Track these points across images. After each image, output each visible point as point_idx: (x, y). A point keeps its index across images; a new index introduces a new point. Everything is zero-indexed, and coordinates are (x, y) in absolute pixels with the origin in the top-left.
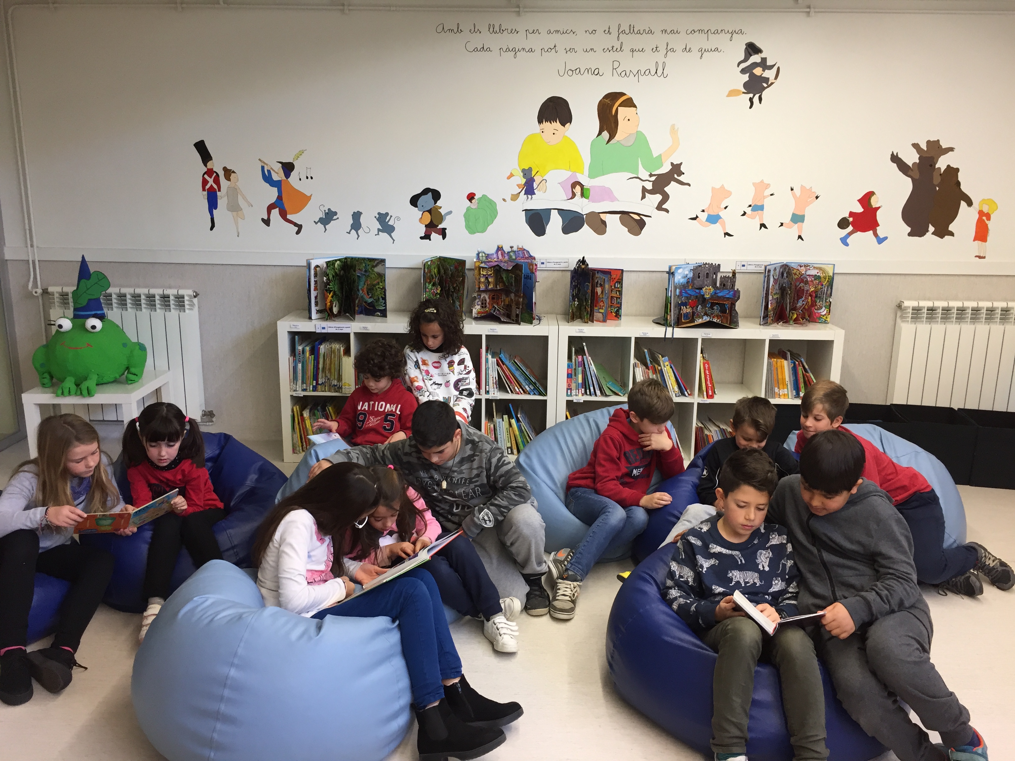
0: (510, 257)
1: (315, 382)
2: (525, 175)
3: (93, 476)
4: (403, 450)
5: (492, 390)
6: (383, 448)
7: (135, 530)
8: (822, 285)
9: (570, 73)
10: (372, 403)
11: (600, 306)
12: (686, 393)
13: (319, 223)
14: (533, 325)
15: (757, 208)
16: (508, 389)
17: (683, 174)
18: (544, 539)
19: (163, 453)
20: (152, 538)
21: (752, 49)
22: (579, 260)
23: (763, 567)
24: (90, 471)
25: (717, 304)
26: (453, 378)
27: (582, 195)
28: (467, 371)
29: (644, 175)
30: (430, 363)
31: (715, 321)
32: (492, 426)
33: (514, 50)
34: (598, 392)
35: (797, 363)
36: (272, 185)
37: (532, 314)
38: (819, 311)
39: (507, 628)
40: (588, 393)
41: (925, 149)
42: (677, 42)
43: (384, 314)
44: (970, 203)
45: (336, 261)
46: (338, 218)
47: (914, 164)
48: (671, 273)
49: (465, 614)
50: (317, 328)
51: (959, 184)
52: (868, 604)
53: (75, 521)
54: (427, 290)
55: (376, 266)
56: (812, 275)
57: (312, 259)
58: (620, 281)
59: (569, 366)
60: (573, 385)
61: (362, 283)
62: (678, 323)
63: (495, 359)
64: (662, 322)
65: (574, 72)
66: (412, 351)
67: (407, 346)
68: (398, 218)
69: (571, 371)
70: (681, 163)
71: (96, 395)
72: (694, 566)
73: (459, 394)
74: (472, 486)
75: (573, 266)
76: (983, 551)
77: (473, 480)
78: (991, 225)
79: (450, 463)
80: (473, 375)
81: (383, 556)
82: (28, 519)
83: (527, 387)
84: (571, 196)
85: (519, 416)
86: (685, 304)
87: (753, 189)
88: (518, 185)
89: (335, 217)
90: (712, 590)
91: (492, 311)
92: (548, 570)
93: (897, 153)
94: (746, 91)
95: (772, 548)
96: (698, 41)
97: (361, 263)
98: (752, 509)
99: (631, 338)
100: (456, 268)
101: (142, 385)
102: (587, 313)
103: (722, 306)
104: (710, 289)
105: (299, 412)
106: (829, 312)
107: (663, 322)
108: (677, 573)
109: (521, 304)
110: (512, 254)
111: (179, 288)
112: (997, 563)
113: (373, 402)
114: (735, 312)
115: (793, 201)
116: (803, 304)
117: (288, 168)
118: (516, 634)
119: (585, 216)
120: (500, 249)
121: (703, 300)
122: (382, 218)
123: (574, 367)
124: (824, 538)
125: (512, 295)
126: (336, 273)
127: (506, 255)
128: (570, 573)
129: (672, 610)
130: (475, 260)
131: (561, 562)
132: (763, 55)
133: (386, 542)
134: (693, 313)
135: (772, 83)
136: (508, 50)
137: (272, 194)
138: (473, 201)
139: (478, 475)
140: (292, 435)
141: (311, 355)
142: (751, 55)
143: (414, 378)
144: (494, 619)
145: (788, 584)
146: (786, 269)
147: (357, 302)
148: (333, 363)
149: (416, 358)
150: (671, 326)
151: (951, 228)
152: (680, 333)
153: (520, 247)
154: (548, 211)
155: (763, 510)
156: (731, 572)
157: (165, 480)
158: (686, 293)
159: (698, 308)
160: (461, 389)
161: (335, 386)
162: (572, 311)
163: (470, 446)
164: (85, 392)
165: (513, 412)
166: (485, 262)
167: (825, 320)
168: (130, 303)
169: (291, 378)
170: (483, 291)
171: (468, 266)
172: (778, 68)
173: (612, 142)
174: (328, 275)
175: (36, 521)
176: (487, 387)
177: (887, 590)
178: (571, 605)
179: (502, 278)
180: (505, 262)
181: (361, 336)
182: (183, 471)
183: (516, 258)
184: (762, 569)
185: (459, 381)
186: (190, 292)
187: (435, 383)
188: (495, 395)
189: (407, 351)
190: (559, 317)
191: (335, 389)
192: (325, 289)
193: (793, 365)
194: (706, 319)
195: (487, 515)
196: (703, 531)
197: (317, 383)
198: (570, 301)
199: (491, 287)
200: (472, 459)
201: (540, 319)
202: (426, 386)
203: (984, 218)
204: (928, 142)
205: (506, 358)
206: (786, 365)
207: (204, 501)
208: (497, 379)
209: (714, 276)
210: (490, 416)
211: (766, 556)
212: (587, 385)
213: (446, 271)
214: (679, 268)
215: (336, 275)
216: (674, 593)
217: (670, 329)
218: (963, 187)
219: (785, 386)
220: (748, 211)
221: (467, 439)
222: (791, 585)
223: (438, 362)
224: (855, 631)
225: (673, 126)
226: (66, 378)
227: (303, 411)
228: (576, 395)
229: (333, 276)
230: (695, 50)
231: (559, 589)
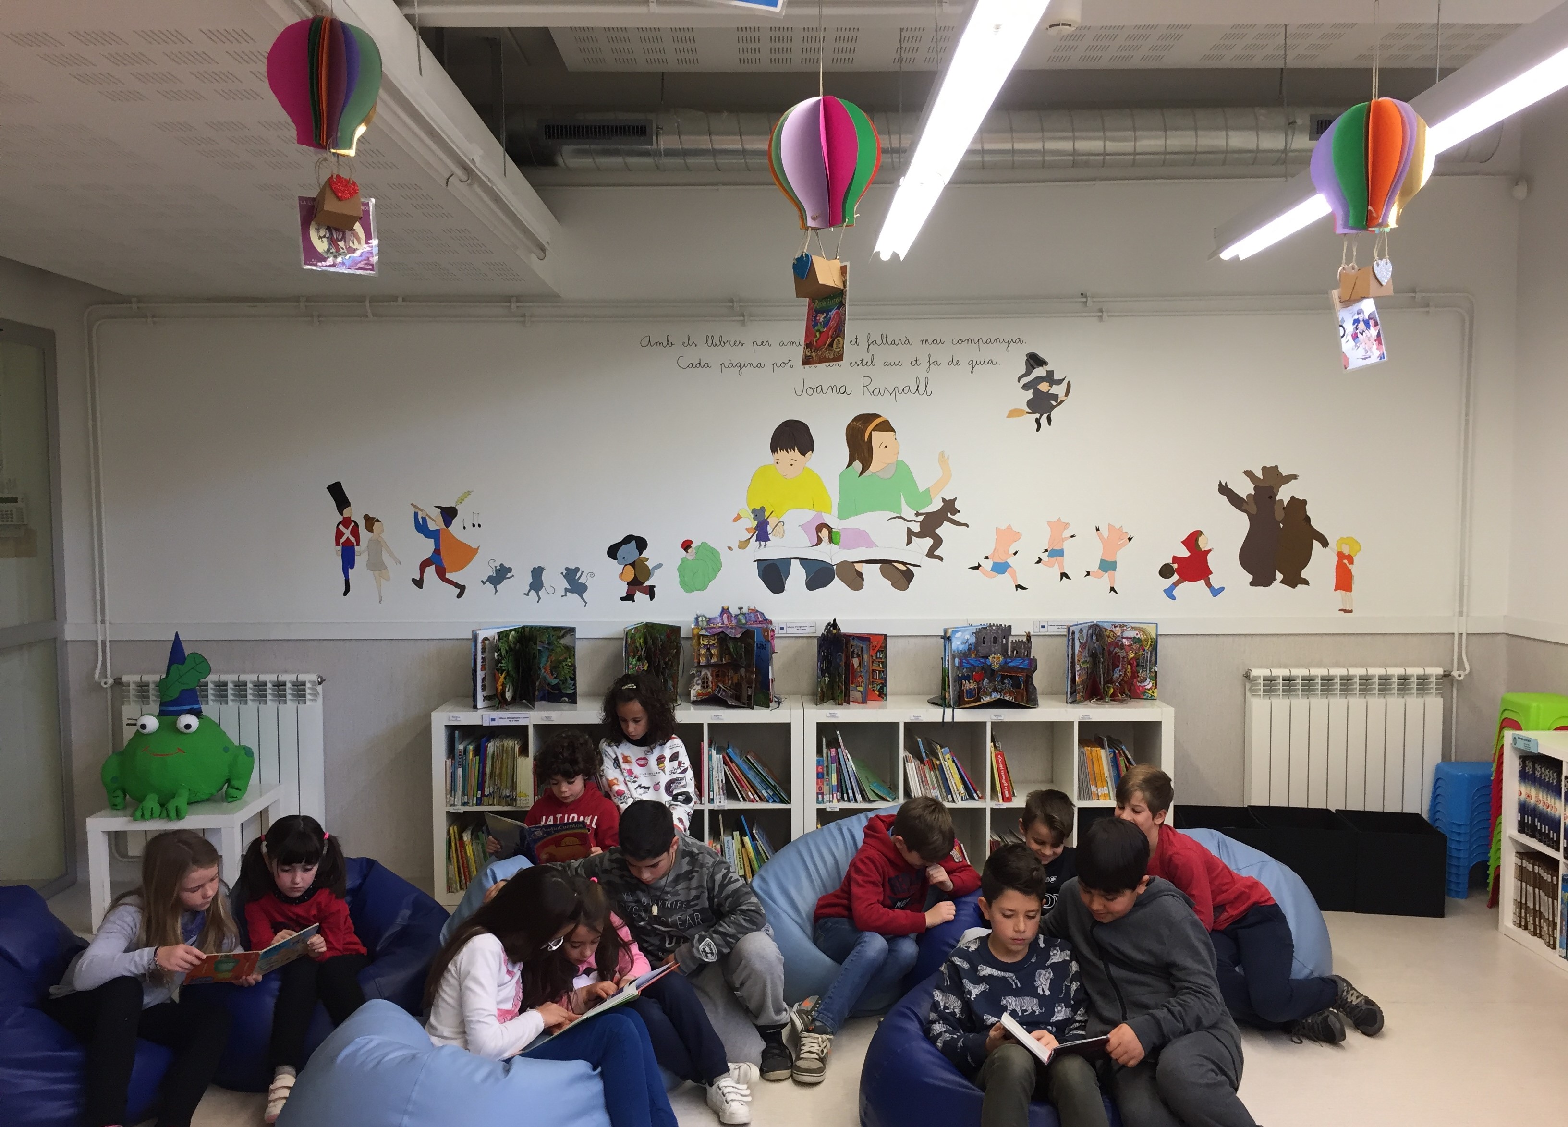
0: (740, 620)
1: (479, 792)
2: (756, 517)
3: (208, 910)
4: (601, 867)
5: (718, 797)
6: (576, 866)
7: (260, 978)
8: (1144, 650)
9: (810, 391)
10: (559, 816)
11: (858, 682)
12: (975, 795)
13: (488, 583)
14: (770, 709)
15: (1056, 553)
16: (740, 796)
17: (959, 512)
18: (783, 977)
19: (298, 879)
20: (281, 990)
21: (1034, 361)
22: (829, 624)
23: (1043, 991)
24: (207, 903)
25: (1009, 676)
26: (664, 779)
27: (831, 540)
28: (682, 769)
29: (909, 514)
30: (633, 760)
31: (1007, 698)
32: (718, 846)
33: (738, 365)
34: (859, 797)
35: (1117, 752)
36: (427, 536)
37: (769, 695)
38: (1143, 684)
39: (736, 1093)
40: (846, 798)
41: (1261, 477)
42: (941, 354)
43: (573, 699)
44: (1325, 543)
45: (510, 631)
46: (513, 576)
47: (1249, 496)
48: (947, 638)
49: (685, 1078)
50: (484, 720)
51: (1308, 519)
52: (1157, 1022)
53: (192, 964)
54: (631, 666)
55: (563, 637)
56: (1130, 638)
57: (480, 630)
58: (883, 650)
59: (819, 763)
60: (826, 789)
61: (544, 660)
62: (960, 703)
63: (721, 756)
64: (939, 702)
65: (815, 390)
66: (609, 745)
67: (603, 740)
68: (592, 575)
69: (823, 769)
70: (955, 499)
71: (187, 817)
72: (960, 992)
73: (672, 800)
74: (690, 911)
75: (821, 631)
76: (1345, 985)
77: (692, 903)
78: (1354, 569)
79: (663, 882)
80: (690, 774)
81: (577, 999)
82: (133, 963)
83: (764, 792)
84: (816, 541)
85: (754, 832)
86: (967, 678)
87: (1048, 529)
88: (747, 529)
89: (509, 575)
90: (983, 1020)
91: (716, 693)
92: (789, 1020)
93: (1226, 483)
94: (1030, 411)
95: (1054, 966)
96: (966, 353)
97: (543, 633)
98: (1022, 918)
99: (899, 723)
100: (668, 636)
101: (246, 804)
102: (841, 692)
103: (1014, 679)
104: (998, 658)
105: (457, 834)
106: (1156, 685)
107: (941, 702)
108: (942, 1004)
109: (754, 681)
110: (741, 617)
111: (298, 672)
112: (1361, 1001)
113: (561, 815)
114: (1032, 687)
115: (1100, 545)
116: (1121, 675)
117: (449, 514)
118: (749, 1099)
119: (835, 567)
120: (725, 611)
121: (991, 674)
122: (571, 575)
123: (825, 764)
124: (1111, 950)
125: (743, 671)
126: (510, 647)
127: (733, 619)
128: (818, 1024)
129: (936, 1048)
130: (693, 626)
131: (807, 1013)
132: (1049, 368)
133: (581, 983)
134: (979, 688)
135: (1062, 401)
136: (731, 365)
137: (427, 547)
138: (689, 551)
139: (697, 897)
140: (447, 867)
141: (475, 755)
142: (1034, 368)
143: (612, 780)
144: (719, 1082)
145: (1075, 1010)
146: (1097, 630)
147: (537, 684)
148: (505, 765)
149: (616, 754)
150: (950, 706)
151: (1305, 574)
152: (962, 715)
153: (752, 608)
154: (787, 562)
155: (1033, 917)
156: (1005, 999)
157: (295, 918)
158: (968, 663)
159: (984, 683)
160: (675, 792)
161: (506, 797)
162: (822, 690)
163: (687, 859)
164: (173, 814)
165: (746, 827)
166: (706, 629)
167: (1152, 696)
168: (232, 694)
169: (448, 788)
170: (704, 666)
171: (683, 634)
172: (1069, 383)
173: (866, 473)
174: (500, 650)
175: (143, 965)
176: (711, 793)
177: (1180, 1005)
178: (819, 1064)
179: (729, 649)
180: (732, 628)
181: (543, 730)
182: (319, 904)
183: (747, 622)
184: (1041, 993)
185: (672, 782)
186: (314, 677)
187: (640, 786)
188: (722, 804)
189: (603, 745)
190: (805, 698)
191: (506, 802)
192: (495, 668)
193: (1112, 755)
194: (996, 696)
195: (709, 946)
196: (970, 950)
197: (483, 795)
198: (818, 677)
199: (713, 660)
200: (690, 876)
201: (779, 702)
202: (629, 790)
203: (1345, 561)
204: (1264, 469)
205: (735, 754)
206: (1103, 755)
207: (345, 944)
208: (724, 782)
209: (1004, 640)
210: (715, 835)
211: (1046, 977)
212: (844, 788)
213: (654, 640)
214: (957, 631)
215: (510, 650)
216: (938, 1028)
217: (949, 711)
218: (1314, 524)
219: (1105, 784)
220: (1045, 557)
221: (684, 850)
222: (1079, 1012)
223: (645, 759)
224: (1145, 1057)
225: (942, 454)
226: (146, 796)
227: (462, 832)
228: (830, 802)
229: (507, 652)
230: (964, 362)
231: (804, 1045)
